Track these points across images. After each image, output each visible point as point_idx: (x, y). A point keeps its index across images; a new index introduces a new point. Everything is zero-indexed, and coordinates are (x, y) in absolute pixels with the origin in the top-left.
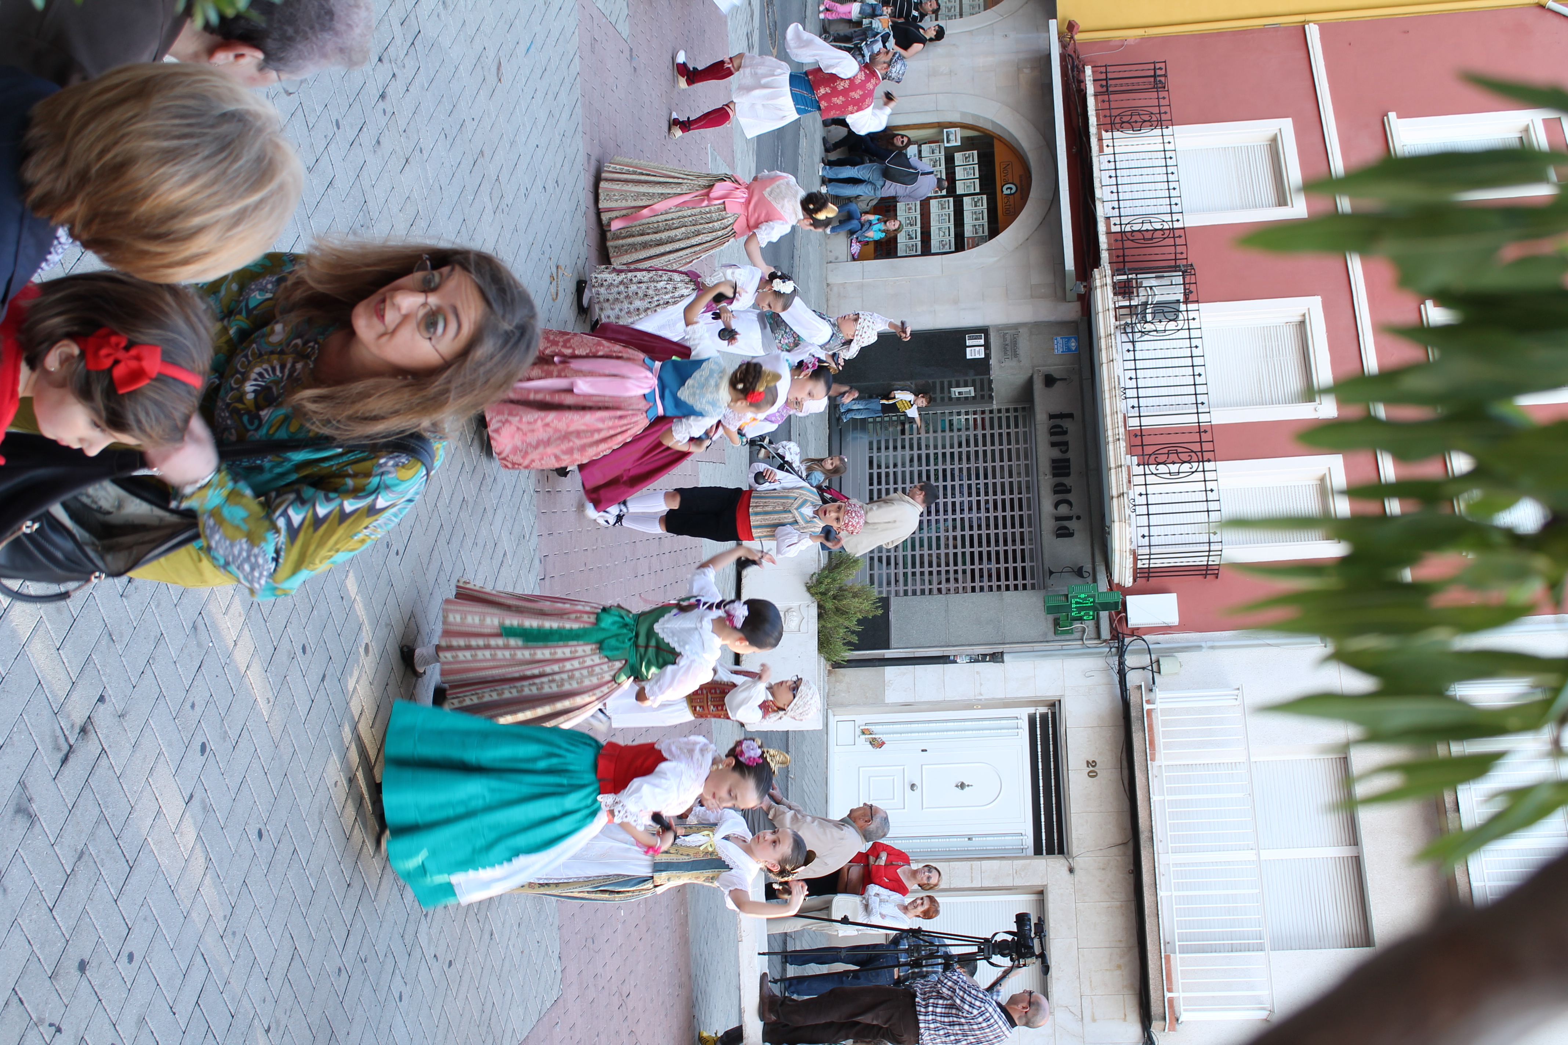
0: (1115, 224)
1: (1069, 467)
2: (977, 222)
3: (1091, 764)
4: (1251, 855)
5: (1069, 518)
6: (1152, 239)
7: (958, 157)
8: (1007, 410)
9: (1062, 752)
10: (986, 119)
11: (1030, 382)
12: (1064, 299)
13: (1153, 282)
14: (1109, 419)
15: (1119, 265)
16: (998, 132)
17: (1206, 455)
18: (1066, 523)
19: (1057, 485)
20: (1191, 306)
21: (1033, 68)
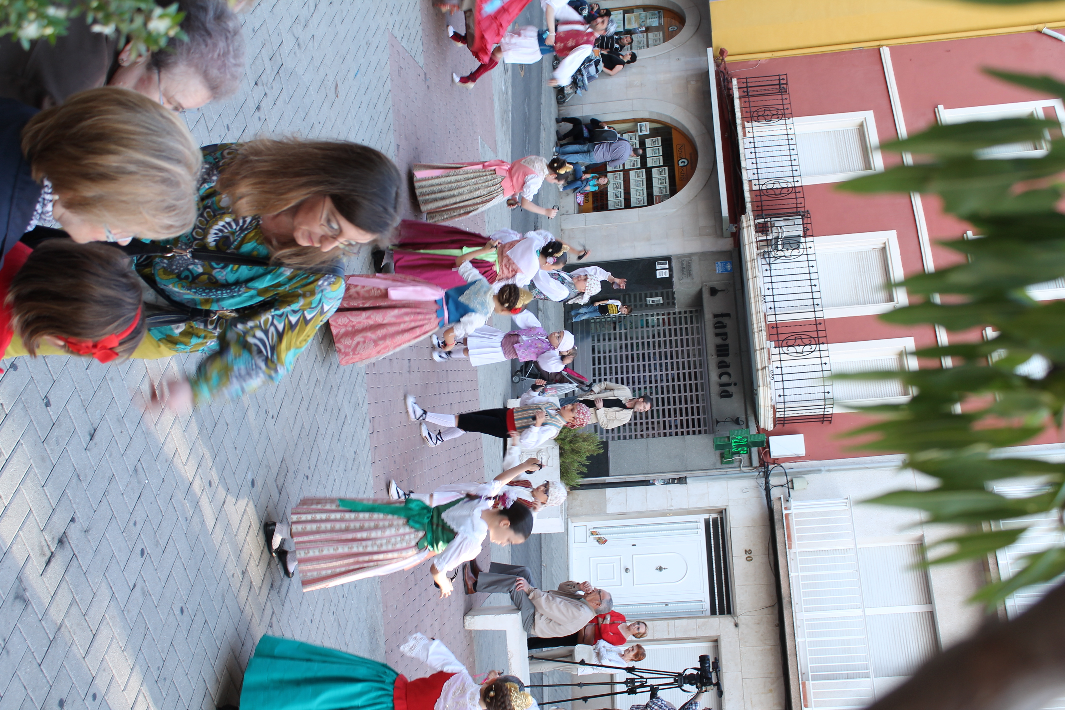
0: (755, 185)
1: (728, 350)
2: (662, 186)
3: (748, 552)
4: (859, 612)
5: (729, 385)
6: (780, 194)
7: (648, 142)
8: (685, 312)
9: (728, 544)
10: (666, 116)
11: (700, 293)
12: (722, 236)
13: (782, 223)
14: (754, 317)
15: (759, 212)
16: (675, 124)
17: (821, 340)
18: (727, 388)
19: (720, 363)
20: (808, 239)
21: (697, 81)
